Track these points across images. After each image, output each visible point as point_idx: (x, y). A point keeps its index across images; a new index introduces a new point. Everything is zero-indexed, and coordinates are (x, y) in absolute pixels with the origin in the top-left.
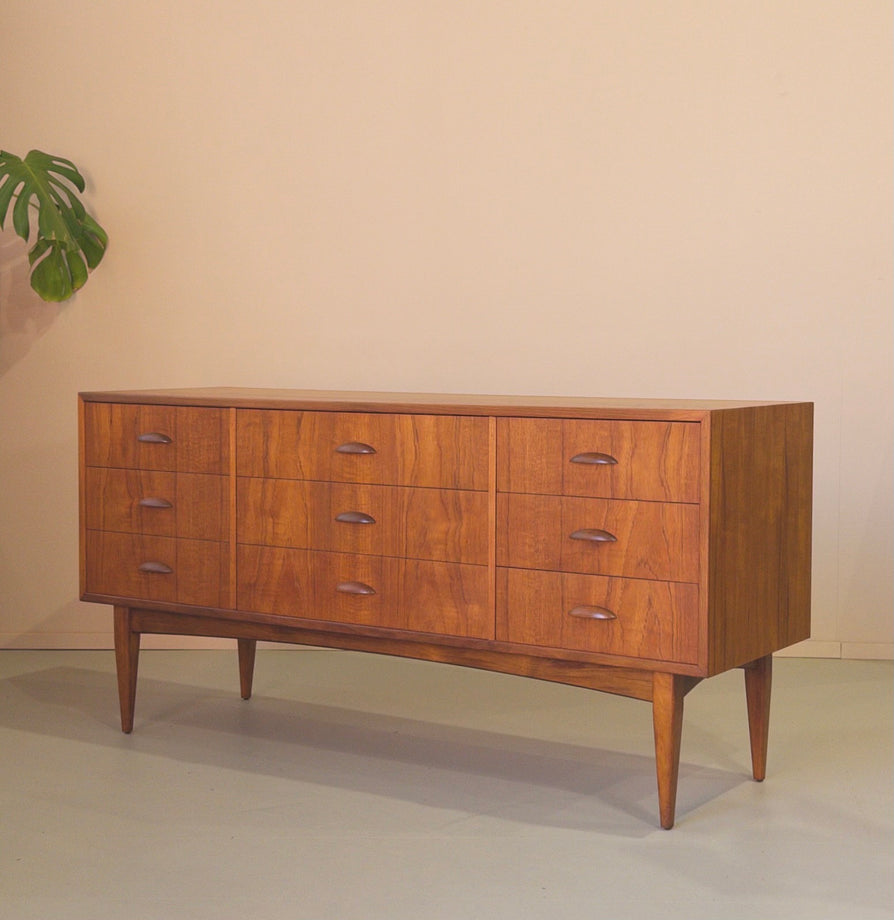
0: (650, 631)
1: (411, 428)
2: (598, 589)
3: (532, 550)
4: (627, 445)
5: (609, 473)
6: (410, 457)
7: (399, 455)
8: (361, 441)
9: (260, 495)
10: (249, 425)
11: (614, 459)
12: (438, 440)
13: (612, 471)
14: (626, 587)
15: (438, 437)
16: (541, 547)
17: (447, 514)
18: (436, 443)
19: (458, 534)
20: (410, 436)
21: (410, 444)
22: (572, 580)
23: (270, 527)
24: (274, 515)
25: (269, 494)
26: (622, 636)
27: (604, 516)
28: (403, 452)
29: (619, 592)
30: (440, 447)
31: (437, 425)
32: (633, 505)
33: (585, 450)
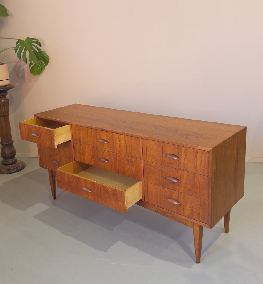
0: (192, 211)
1: (118, 138)
2: (175, 195)
3: (155, 179)
4: (183, 154)
5: (178, 161)
6: (118, 146)
7: (115, 144)
8: (104, 139)
9: (79, 148)
10: (75, 130)
11: (179, 157)
12: (125, 142)
13: (179, 161)
14: (184, 196)
15: (125, 141)
16: (157, 179)
17: (129, 164)
18: (125, 143)
19: (132, 170)
20: (118, 140)
21: (118, 142)
22: (167, 190)
23: (82, 158)
24: (83, 154)
25: (82, 149)
26: (183, 210)
27: (176, 174)
28: (116, 144)
29: (182, 198)
30: (126, 145)
31: (125, 138)
32: (186, 172)
33: (170, 153)
